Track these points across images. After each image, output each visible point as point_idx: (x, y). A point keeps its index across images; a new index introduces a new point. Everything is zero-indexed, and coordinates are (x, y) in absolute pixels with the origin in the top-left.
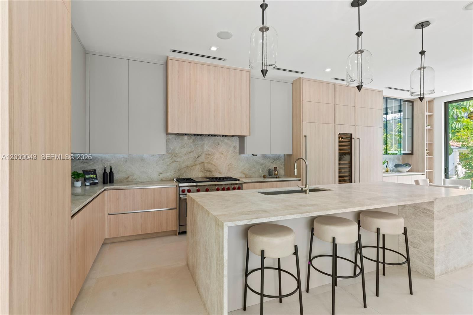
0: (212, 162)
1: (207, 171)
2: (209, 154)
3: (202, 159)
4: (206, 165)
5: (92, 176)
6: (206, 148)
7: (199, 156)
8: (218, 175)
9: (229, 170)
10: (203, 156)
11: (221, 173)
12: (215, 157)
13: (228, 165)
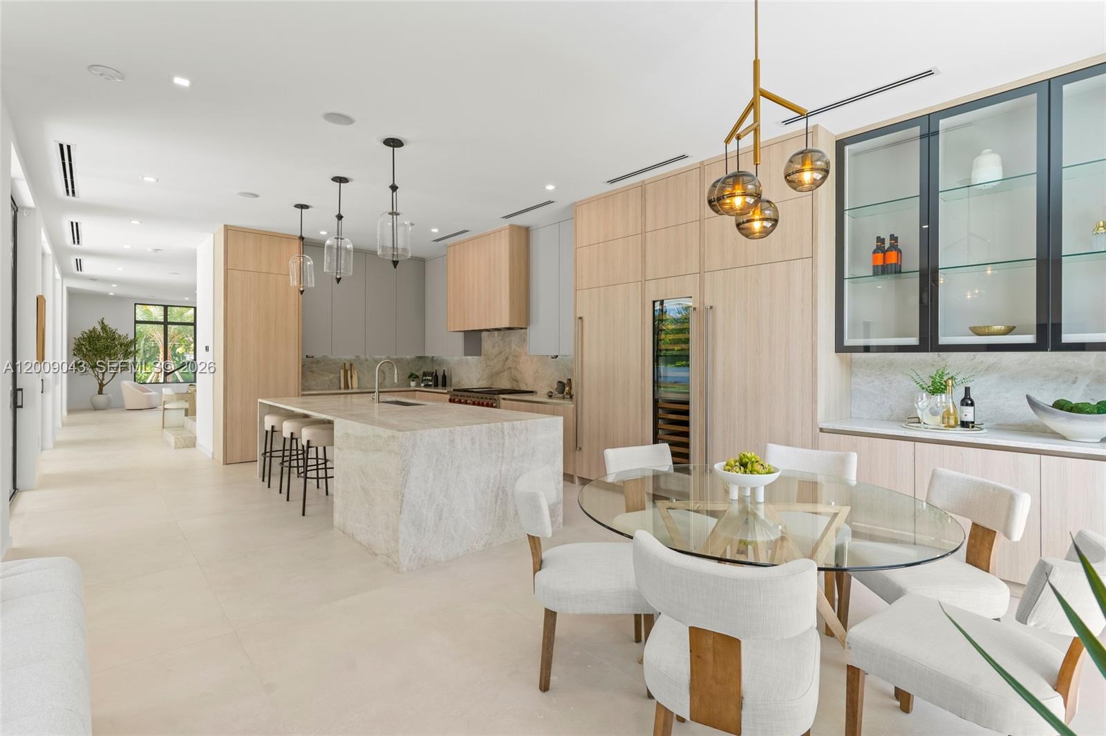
0: (518, 367)
1: (513, 380)
2: (516, 356)
3: (509, 363)
4: (513, 370)
5: (428, 378)
6: (513, 346)
7: (507, 359)
8: (524, 388)
9: (535, 380)
10: (510, 359)
11: (527, 385)
12: (521, 361)
13: (535, 373)
